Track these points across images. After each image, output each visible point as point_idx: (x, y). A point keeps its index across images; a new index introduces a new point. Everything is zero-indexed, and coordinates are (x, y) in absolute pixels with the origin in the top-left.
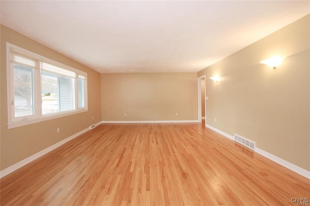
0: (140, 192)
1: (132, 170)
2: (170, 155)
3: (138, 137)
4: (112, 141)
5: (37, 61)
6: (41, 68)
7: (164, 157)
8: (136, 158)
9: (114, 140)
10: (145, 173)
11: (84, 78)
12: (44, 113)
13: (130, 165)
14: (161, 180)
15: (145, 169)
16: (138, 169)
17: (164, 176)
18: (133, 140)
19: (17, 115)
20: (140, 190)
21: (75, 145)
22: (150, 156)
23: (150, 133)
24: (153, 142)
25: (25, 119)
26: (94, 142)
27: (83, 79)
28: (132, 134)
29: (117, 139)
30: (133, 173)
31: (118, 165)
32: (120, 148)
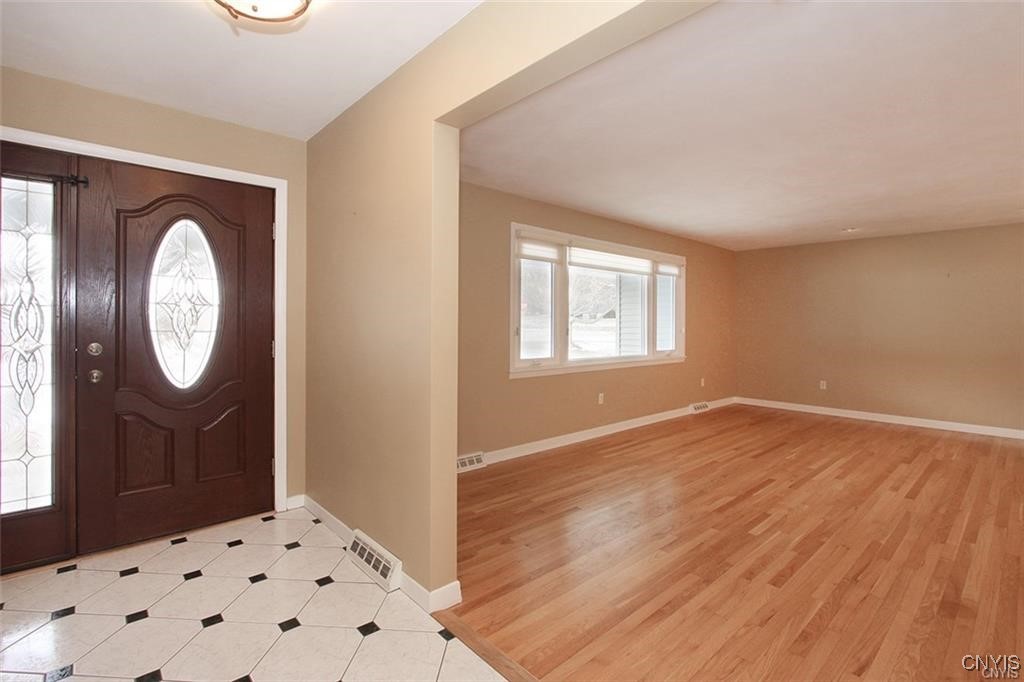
0: (749, 579)
1: (756, 531)
2: (944, 542)
3: (843, 461)
4: (739, 452)
5: (561, 247)
6: (568, 260)
7: (906, 537)
8: (790, 510)
9: (746, 453)
10: (795, 549)
11: (675, 270)
12: (573, 355)
13: (758, 521)
14: (838, 581)
15: (802, 543)
16: (777, 536)
17: (859, 578)
18: (814, 467)
19: (524, 355)
20: (750, 575)
21: (635, 442)
22: (845, 520)
23: (908, 461)
24: (896, 489)
25: (536, 363)
26: (685, 445)
27: (673, 275)
28: (823, 449)
29: (760, 451)
30: (754, 538)
31: (721, 510)
32: (756, 475)
